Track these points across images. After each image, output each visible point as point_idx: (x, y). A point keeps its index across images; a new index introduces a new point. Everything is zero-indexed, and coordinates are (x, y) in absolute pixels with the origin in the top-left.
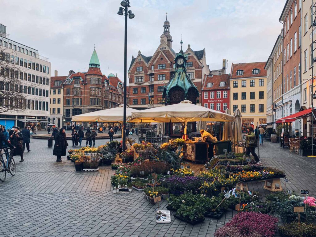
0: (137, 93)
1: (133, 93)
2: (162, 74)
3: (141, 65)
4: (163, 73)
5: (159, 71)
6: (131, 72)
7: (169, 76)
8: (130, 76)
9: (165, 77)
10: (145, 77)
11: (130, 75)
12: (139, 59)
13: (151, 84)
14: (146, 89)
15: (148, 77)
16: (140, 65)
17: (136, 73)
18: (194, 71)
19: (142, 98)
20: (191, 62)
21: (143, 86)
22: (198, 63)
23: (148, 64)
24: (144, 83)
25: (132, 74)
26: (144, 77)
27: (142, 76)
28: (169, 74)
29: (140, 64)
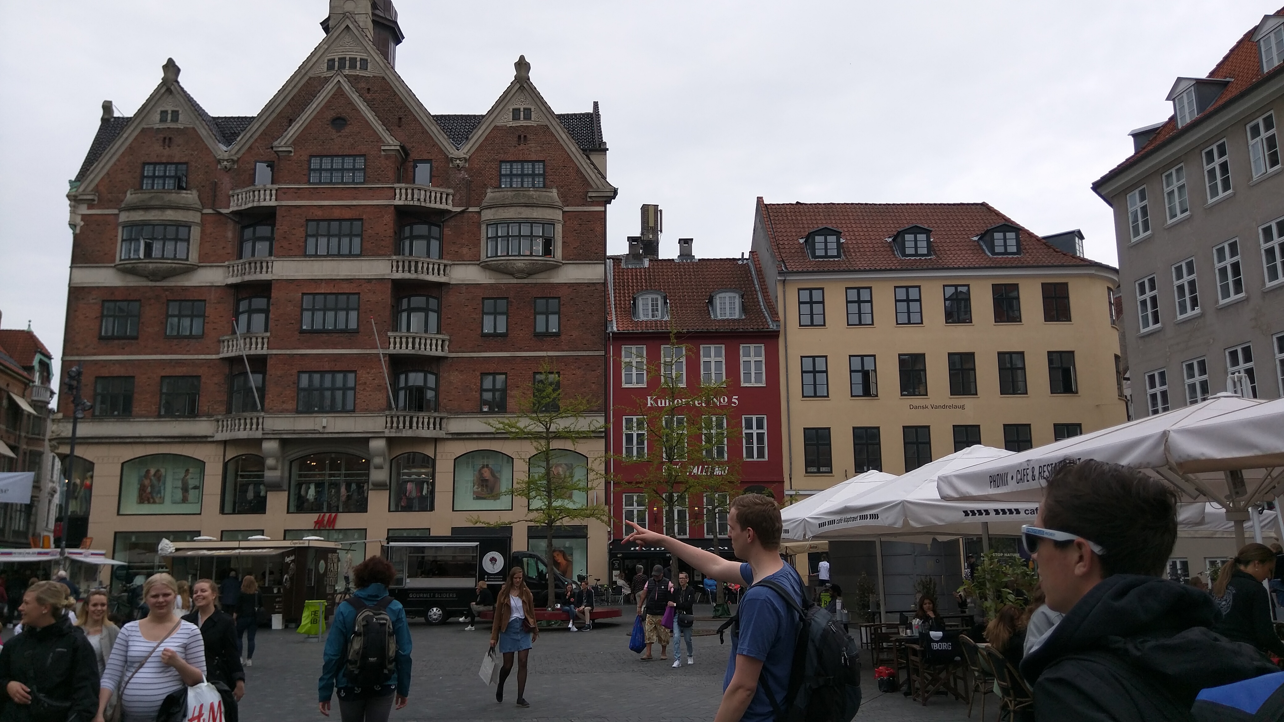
0: (136, 338)
1: (101, 338)
2: (337, 214)
3: (177, 153)
4: (347, 214)
5: (314, 193)
6: (96, 190)
7: (390, 232)
8: (84, 217)
9: (357, 241)
10: (203, 232)
11: (84, 210)
12: (164, 113)
13: (247, 278)
14: (209, 311)
15: (230, 235)
16: (167, 151)
17: (130, 197)
18: (557, 215)
19: (168, 372)
20: (533, 162)
21: (185, 289)
22: (578, 171)
23: (235, 147)
24: (190, 269)
25: (102, 203)
26: (196, 232)
27: (178, 225)
28: (389, 218)
29: (167, 141)
